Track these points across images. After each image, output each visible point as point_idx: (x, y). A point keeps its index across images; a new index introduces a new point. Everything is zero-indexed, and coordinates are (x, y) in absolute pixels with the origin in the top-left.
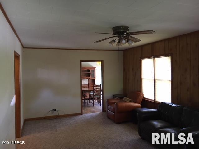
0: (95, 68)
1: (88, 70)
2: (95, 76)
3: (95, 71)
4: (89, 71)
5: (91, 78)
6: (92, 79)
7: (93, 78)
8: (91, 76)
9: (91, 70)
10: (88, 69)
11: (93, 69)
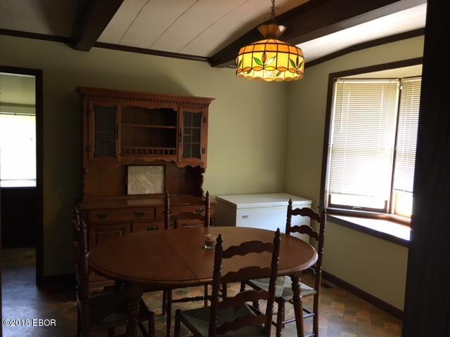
0: (205, 103)
1: (163, 110)
2: (204, 151)
3: (206, 120)
4: (170, 116)
5: (182, 161)
6: (188, 168)
7: (193, 162)
8: (181, 151)
9: (185, 114)
10: (165, 106)
11: (196, 111)
